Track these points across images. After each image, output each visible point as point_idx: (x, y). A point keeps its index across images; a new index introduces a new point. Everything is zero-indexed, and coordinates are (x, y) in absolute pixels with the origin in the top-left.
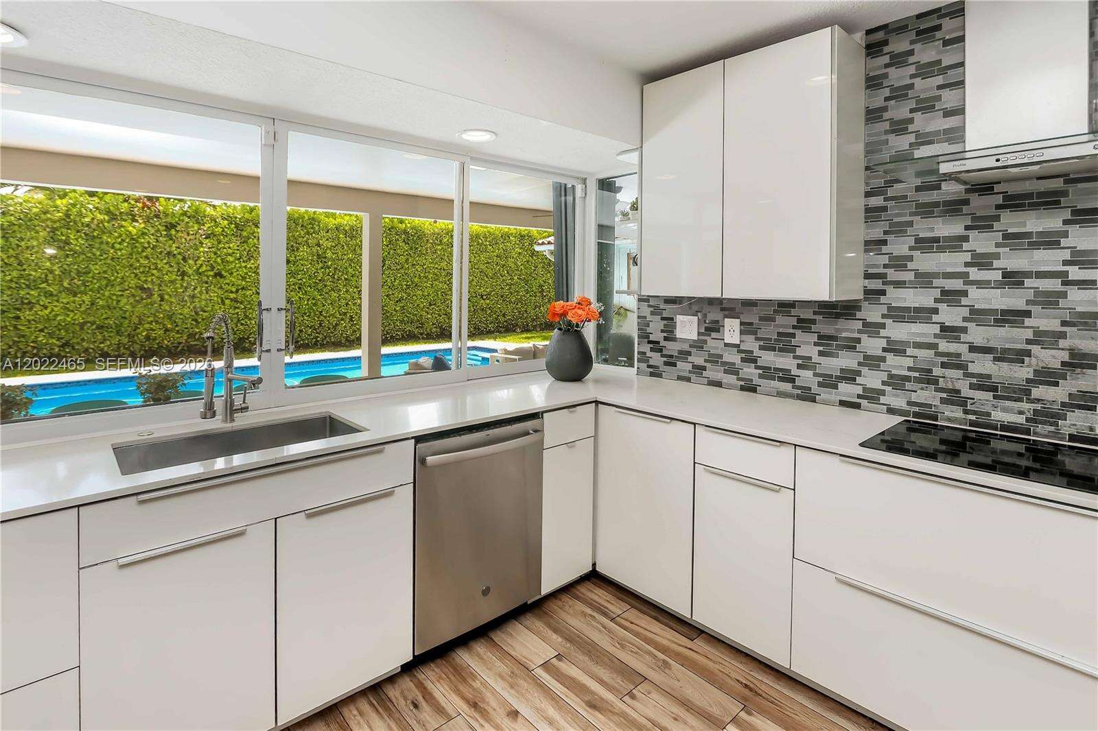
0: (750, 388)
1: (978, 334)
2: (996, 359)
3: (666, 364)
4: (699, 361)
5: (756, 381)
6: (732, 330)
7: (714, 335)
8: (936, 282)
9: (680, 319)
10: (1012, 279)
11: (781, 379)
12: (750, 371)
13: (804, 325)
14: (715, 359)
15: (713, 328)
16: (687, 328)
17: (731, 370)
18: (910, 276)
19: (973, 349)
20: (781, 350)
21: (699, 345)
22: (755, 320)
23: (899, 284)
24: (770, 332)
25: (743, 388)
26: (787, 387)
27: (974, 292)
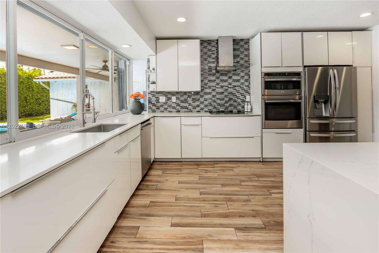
0: (178, 111)
1: (218, 96)
2: (220, 100)
3: (157, 109)
4: (166, 107)
5: (180, 109)
6: (174, 99)
7: (169, 100)
8: (212, 88)
9: (160, 97)
10: (222, 87)
11: (185, 108)
12: (178, 108)
13: (189, 97)
14: (170, 106)
15: (169, 99)
16: (163, 99)
17: (174, 108)
18: (207, 87)
19: (217, 99)
20: (185, 102)
21: (166, 103)
22: (179, 96)
23: (206, 88)
24: (182, 98)
25: (177, 112)
26: (186, 110)
27: (217, 89)
